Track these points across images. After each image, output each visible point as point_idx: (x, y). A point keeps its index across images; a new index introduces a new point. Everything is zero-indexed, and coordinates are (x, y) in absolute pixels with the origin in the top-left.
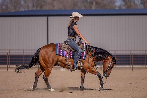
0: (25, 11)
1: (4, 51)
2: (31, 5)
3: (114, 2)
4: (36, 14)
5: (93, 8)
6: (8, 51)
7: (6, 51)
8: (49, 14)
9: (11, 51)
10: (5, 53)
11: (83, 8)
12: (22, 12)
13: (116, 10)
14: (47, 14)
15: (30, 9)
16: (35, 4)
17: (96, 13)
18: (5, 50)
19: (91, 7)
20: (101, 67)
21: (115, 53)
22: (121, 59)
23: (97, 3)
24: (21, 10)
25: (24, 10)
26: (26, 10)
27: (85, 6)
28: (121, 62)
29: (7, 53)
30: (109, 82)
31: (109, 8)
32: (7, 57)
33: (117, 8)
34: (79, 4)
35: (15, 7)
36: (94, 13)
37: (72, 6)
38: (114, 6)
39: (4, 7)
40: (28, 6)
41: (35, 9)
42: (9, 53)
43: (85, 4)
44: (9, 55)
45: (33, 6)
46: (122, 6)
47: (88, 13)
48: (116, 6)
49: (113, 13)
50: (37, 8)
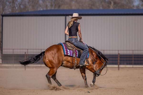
0: (43, 11)
1: (22, 51)
2: (49, 5)
3: (132, 2)
4: (54, 13)
5: (111, 7)
6: (26, 51)
7: (24, 51)
8: (68, 13)
9: (29, 51)
10: (23, 52)
11: (101, 8)
12: (40, 11)
13: (134, 10)
14: (65, 13)
15: (49, 9)
16: (53, 4)
17: (114, 13)
18: (23, 49)
19: (109, 7)
20: (119, 66)
21: (133, 53)
22: (139, 59)
23: (115, 3)
24: (39, 9)
25: (42, 9)
26: (45, 9)
27: (103, 6)
28: (139, 62)
29: (25, 53)
30: (127, 82)
31: (127, 7)
32: (25, 56)
33: (135, 8)
34: (97, 4)
35: (33, 6)
36: (112, 13)
37: (90, 6)
38: (132, 6)
39: (22, 6)
40: (47, 6)
41: (53, 8)
42: (27, 52)
43: (103, 3)
44: (26, 55)
45: (52, 6)
46: (140, 6)
47: (106, 13)
48: (133, 6)
49: (131, 13)
50: (55, 7)
